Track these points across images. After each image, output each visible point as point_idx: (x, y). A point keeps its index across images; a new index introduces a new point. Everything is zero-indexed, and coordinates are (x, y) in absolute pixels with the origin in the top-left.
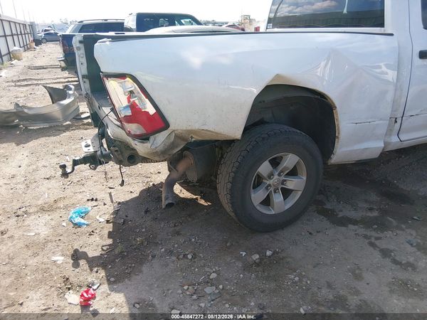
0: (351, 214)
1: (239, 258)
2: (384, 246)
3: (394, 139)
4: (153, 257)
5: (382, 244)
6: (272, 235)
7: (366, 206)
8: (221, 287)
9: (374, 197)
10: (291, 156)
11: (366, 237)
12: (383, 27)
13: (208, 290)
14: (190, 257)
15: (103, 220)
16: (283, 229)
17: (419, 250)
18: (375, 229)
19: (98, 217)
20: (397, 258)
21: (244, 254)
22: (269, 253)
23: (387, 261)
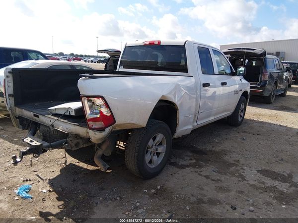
0: (184, 163)
1: (145, 193)
2: (205, 175)
3: (196, 124)
4: (97, 203)
5: (204, 173)
6: (154, 179)
7: (189, 158)
8: (145, 208)
9: (190, 154)
10: (160, 135)
11: (195, 172)
12: (187, 72)
13: (139, 211)
14: (118, 198)
15: (46, 191)
16: (158, 175)
17: (219, 173)
18: (197, 168)
19: (40, 190)
20: (212, 178)
21: (146, 191)
22: (159, 187)
23: (209, 180)
